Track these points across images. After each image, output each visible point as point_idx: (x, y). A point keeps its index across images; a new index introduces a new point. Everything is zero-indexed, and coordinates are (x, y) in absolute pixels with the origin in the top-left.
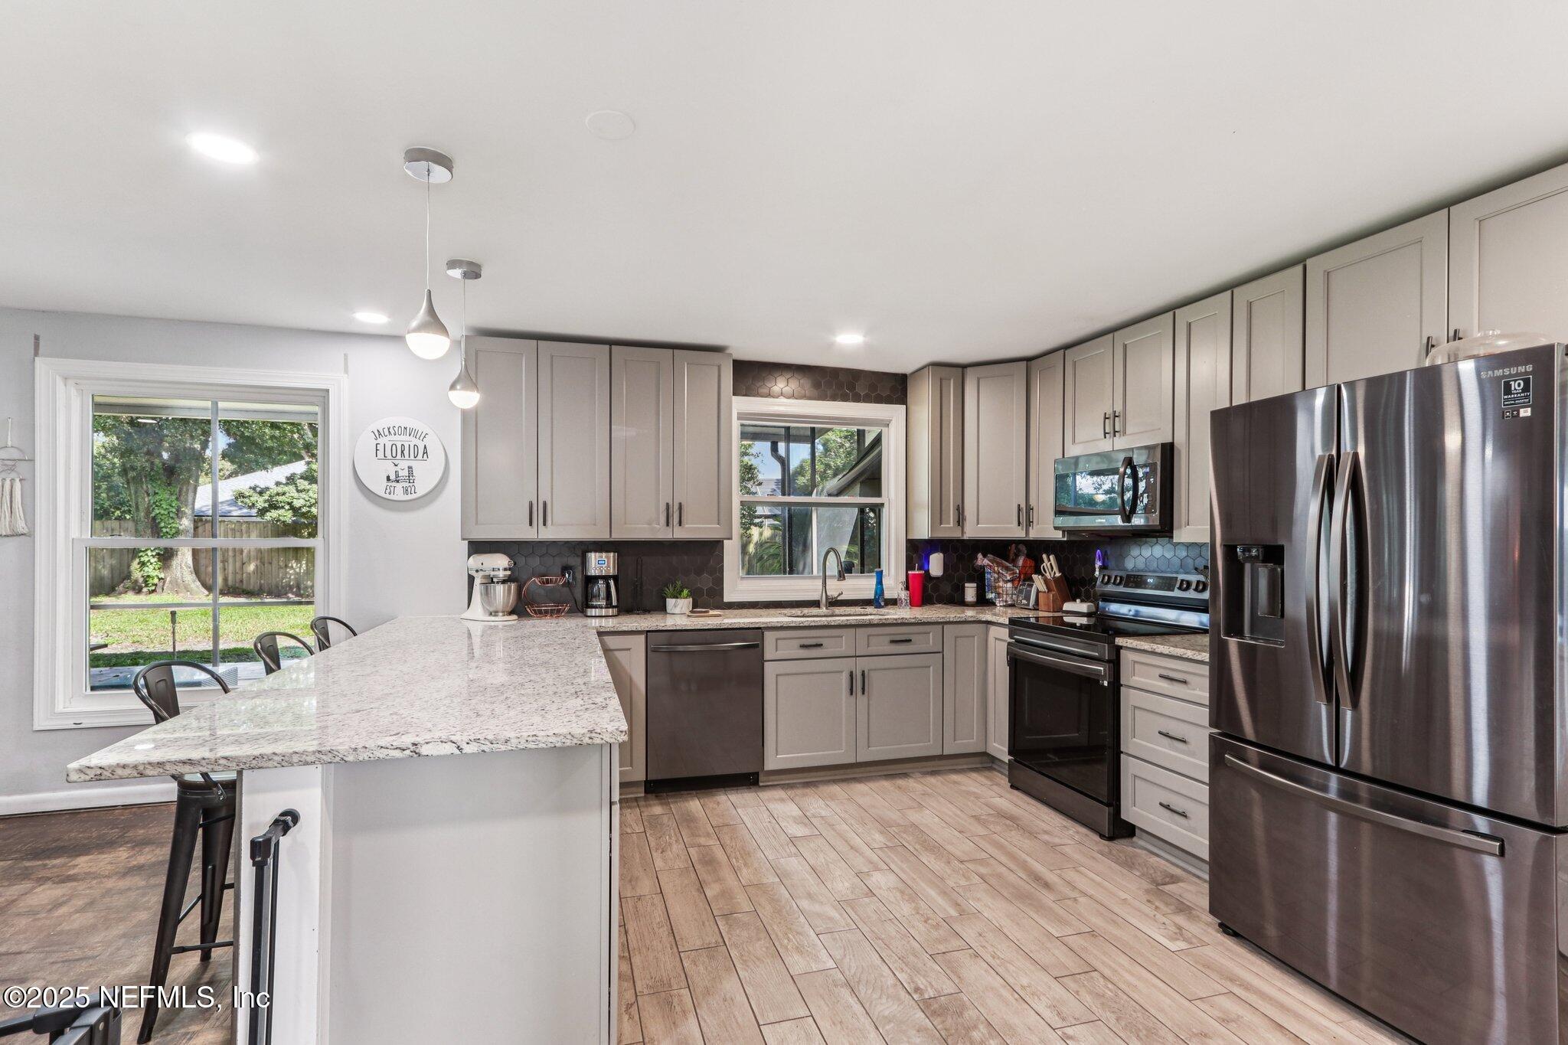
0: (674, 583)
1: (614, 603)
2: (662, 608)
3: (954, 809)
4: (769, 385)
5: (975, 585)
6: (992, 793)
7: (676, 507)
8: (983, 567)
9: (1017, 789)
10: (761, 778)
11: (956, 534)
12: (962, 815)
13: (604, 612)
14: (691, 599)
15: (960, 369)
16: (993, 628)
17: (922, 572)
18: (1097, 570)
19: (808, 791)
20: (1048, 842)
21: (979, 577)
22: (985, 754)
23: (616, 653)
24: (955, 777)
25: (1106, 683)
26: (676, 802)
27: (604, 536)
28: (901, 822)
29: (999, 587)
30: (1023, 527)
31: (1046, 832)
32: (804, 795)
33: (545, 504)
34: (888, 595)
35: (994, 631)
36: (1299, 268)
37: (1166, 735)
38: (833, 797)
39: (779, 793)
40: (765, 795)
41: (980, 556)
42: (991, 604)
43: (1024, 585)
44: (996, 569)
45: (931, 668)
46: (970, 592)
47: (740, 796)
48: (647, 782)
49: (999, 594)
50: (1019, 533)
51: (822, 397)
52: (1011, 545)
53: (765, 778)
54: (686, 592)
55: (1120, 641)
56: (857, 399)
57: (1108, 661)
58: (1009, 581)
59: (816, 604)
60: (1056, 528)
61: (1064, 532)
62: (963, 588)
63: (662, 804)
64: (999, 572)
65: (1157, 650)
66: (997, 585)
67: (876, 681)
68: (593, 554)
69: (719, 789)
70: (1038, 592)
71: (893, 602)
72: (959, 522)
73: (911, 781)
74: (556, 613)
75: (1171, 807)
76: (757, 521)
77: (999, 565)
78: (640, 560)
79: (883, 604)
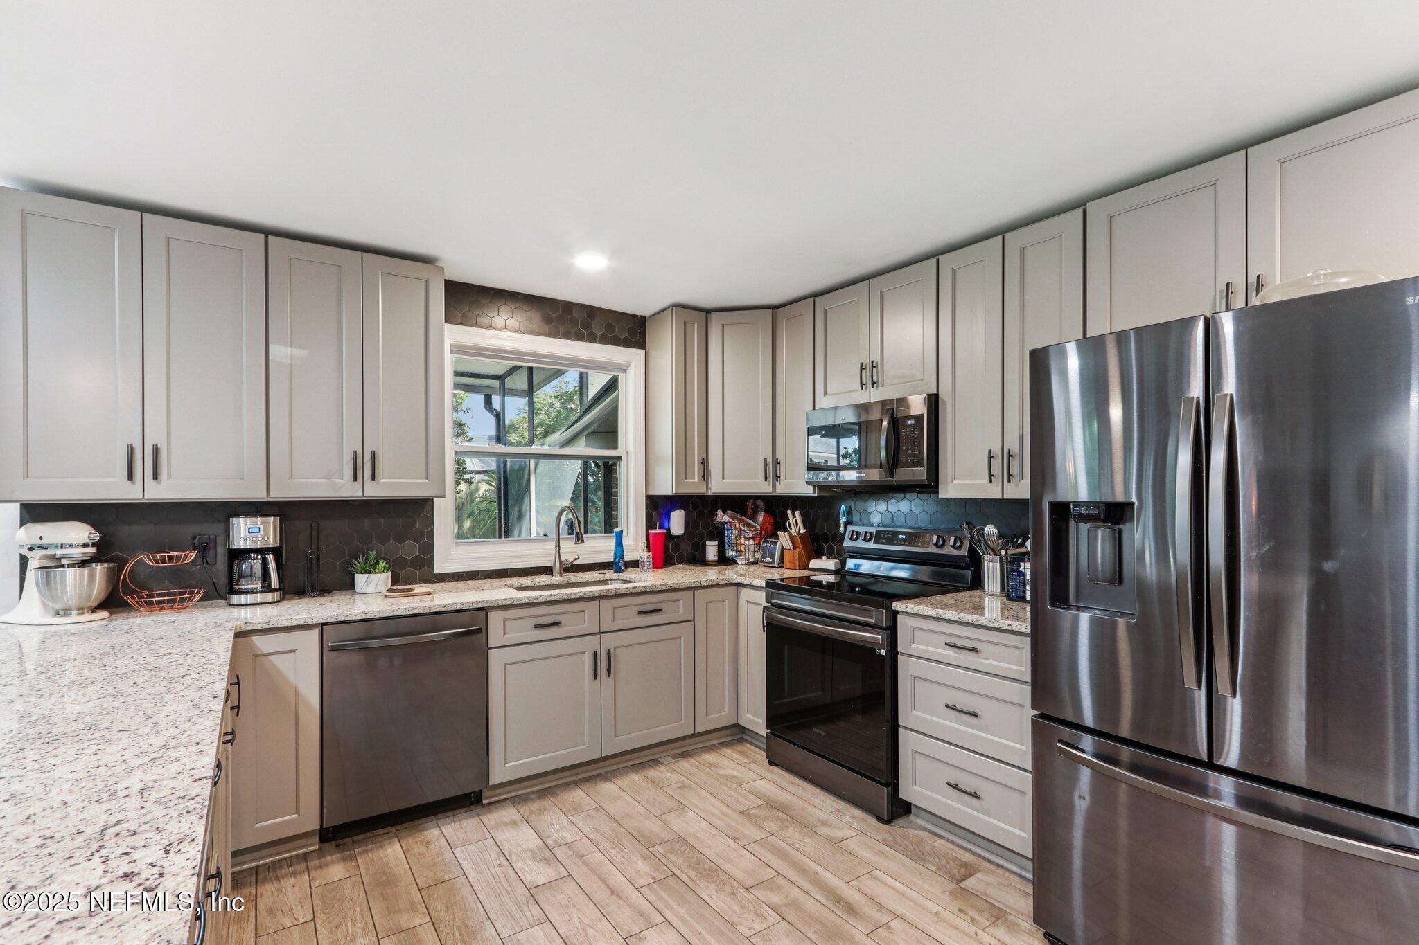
0: (365, 554)
1: (274, 585)
2: (349, 586)
3: (720, 805)
4: (491, 315)
5: (716, 543)
6: (752, 775)
7: (368, 456)
8: (722, 524)
9: (776, 765)
10: (486, 793)
11: (701, 490)
12: (729, 812)
13: (259, 598)
14: (390, 573)
15: (704, 314)
16: (745, 592)
17: (665, 531)
18: (842, 525)
19: (545, 803)
20: (830, 837)
21: (718, 534)
22: (737, 725)
23: (273, 658)
24: (709, 757)
25: (883, 653)
26: (366, 852)
27: (259, 494)
28: (666, 836)
29: (741, 545)
30: (769, 481)
31: (824, 823)
32: (542, 811)
33: (156, 450)
34: (628, 557)
35: (745, 594)
36: (1080, 211)
37: (954, 708)
38: (577, 809)
39: (508, 813)
40: (493, 818)
41: (720, 512)
42: (731, 562)
43: (767, 542)
44: (737, 525)
45: (682, 638)
46: (712, 552)
47: (457, 825)
48: (321, 830)
49: (740, 551)
50: (765, 489)
51: (554, 334)
52: (748, 501)
53: (490, 793)
54: (382, 564)
55: (897, 606)
56: (592, 339)
57: (886, 628)
58: (750, 538)
59: (548, 570)
60: (808, 483)
61: (814, 487)
62: (704, 546)
63: (344, 859)
64: (741, 529)
65: (943, 616)
66: (738, 542)
67: (623, 660)
68: (242, 520)
69: (428, 819)
70: (783, 549)
71: (635, 564)
72: (703, 477)
73: (663, 769)
74: (177, 602)
75: (960, 786)
76: (466, 476)
77: (740, 521)
78: (315, 526)
79: (623, 567)
